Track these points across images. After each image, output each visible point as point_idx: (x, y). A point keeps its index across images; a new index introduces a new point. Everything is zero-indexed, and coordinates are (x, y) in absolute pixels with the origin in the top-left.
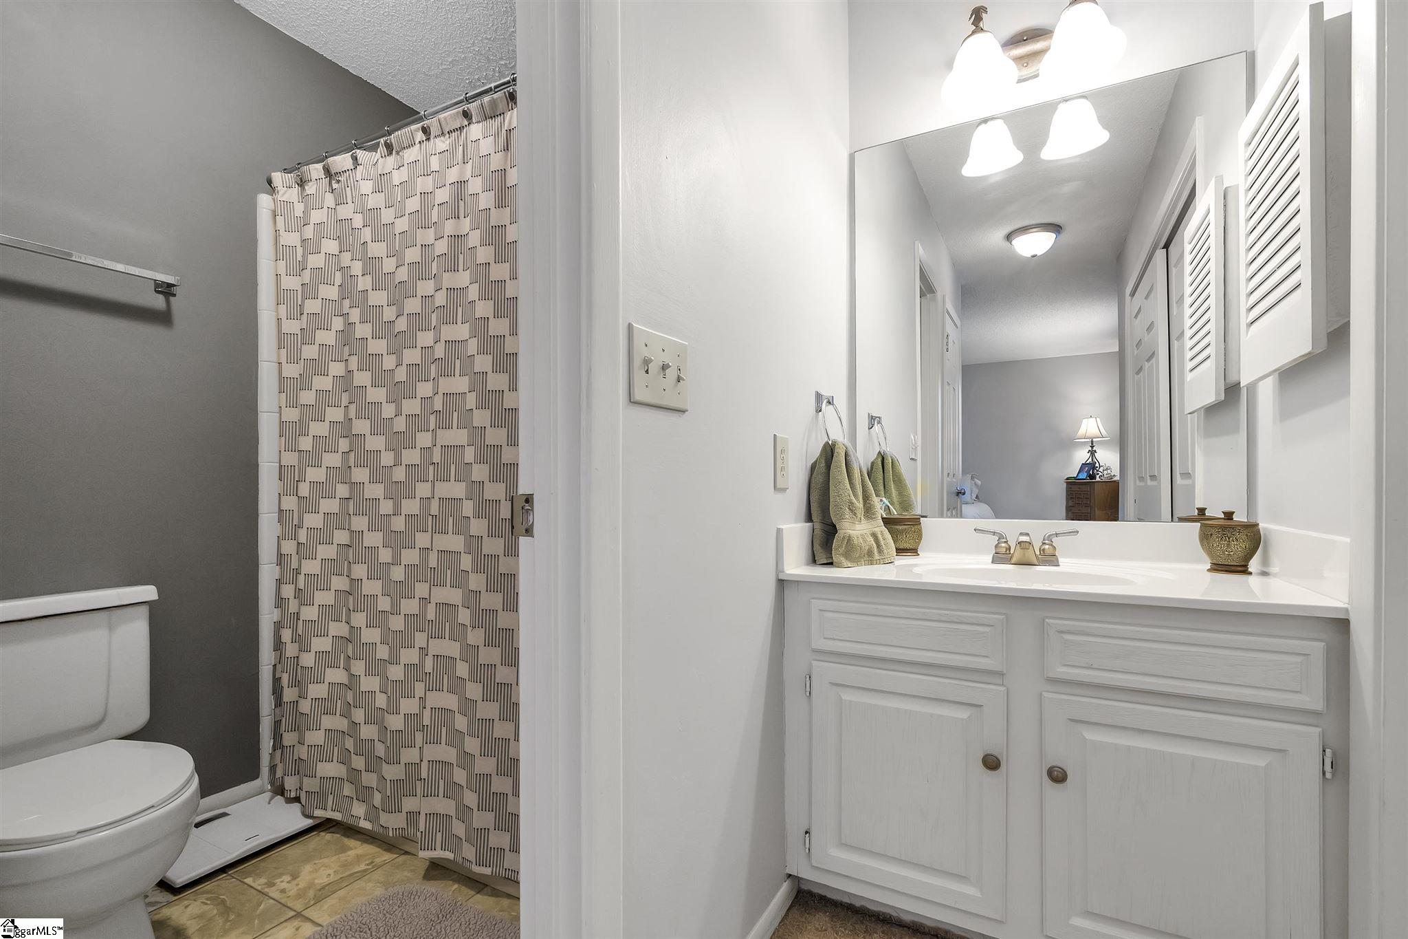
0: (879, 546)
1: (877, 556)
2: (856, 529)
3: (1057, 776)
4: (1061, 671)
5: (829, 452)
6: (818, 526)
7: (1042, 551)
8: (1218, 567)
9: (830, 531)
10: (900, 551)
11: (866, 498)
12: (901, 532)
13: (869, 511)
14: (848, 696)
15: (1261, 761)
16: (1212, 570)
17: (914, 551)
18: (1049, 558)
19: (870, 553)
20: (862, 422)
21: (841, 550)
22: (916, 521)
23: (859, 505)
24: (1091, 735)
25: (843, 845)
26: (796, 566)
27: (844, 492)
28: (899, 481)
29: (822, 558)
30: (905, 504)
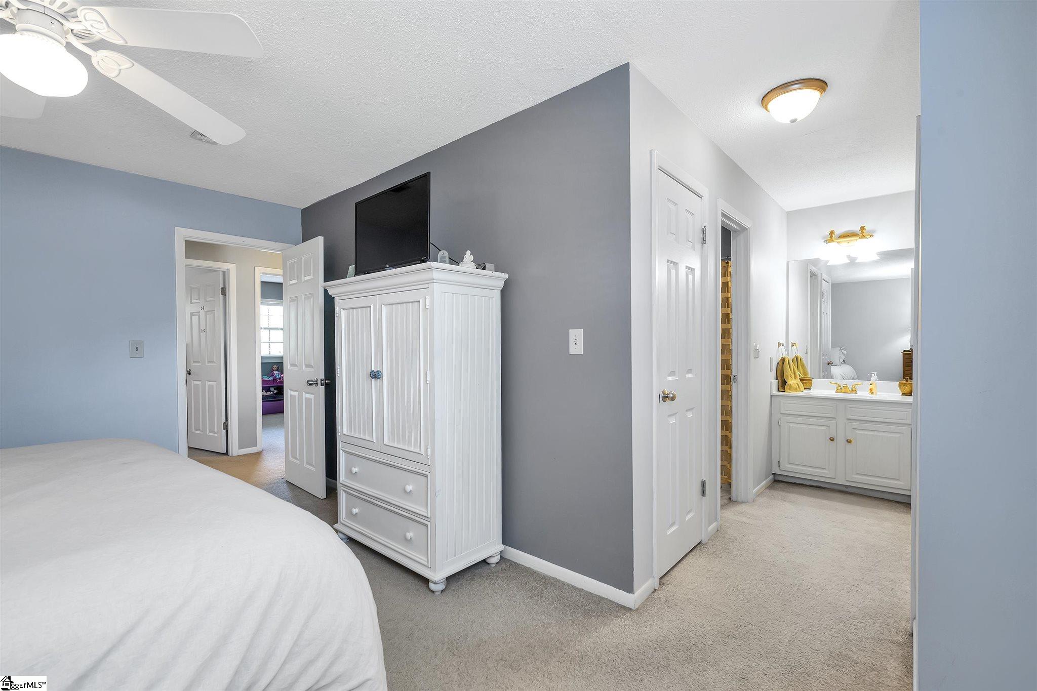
0: (798, 386)
1: (798, 390)
2: (792, 382)
3: (849, 441)
4: (850, 417)
5: (783, 360)
6: (780, 381)
7: (852, 389)
8: (903, 394)
9: (784, 383)
10: (805, 389)
11: (794, 373)
12: (805, 383)
13: (795, 377)
14: (791, 425)
15: (898, 435)
16: (902, 395)
17: (809, 389)
18: (854, 391)
19: (796, 389)
20: (790, 345)
21: (788, 388)
22: (810, 380)
23: (793, 375)
24: (858, 432)
25: (790, 464)
26: (775, 392)
27: (788, 372)
28: (803, 365)
29: (781, 389)
30: (805, 373)
